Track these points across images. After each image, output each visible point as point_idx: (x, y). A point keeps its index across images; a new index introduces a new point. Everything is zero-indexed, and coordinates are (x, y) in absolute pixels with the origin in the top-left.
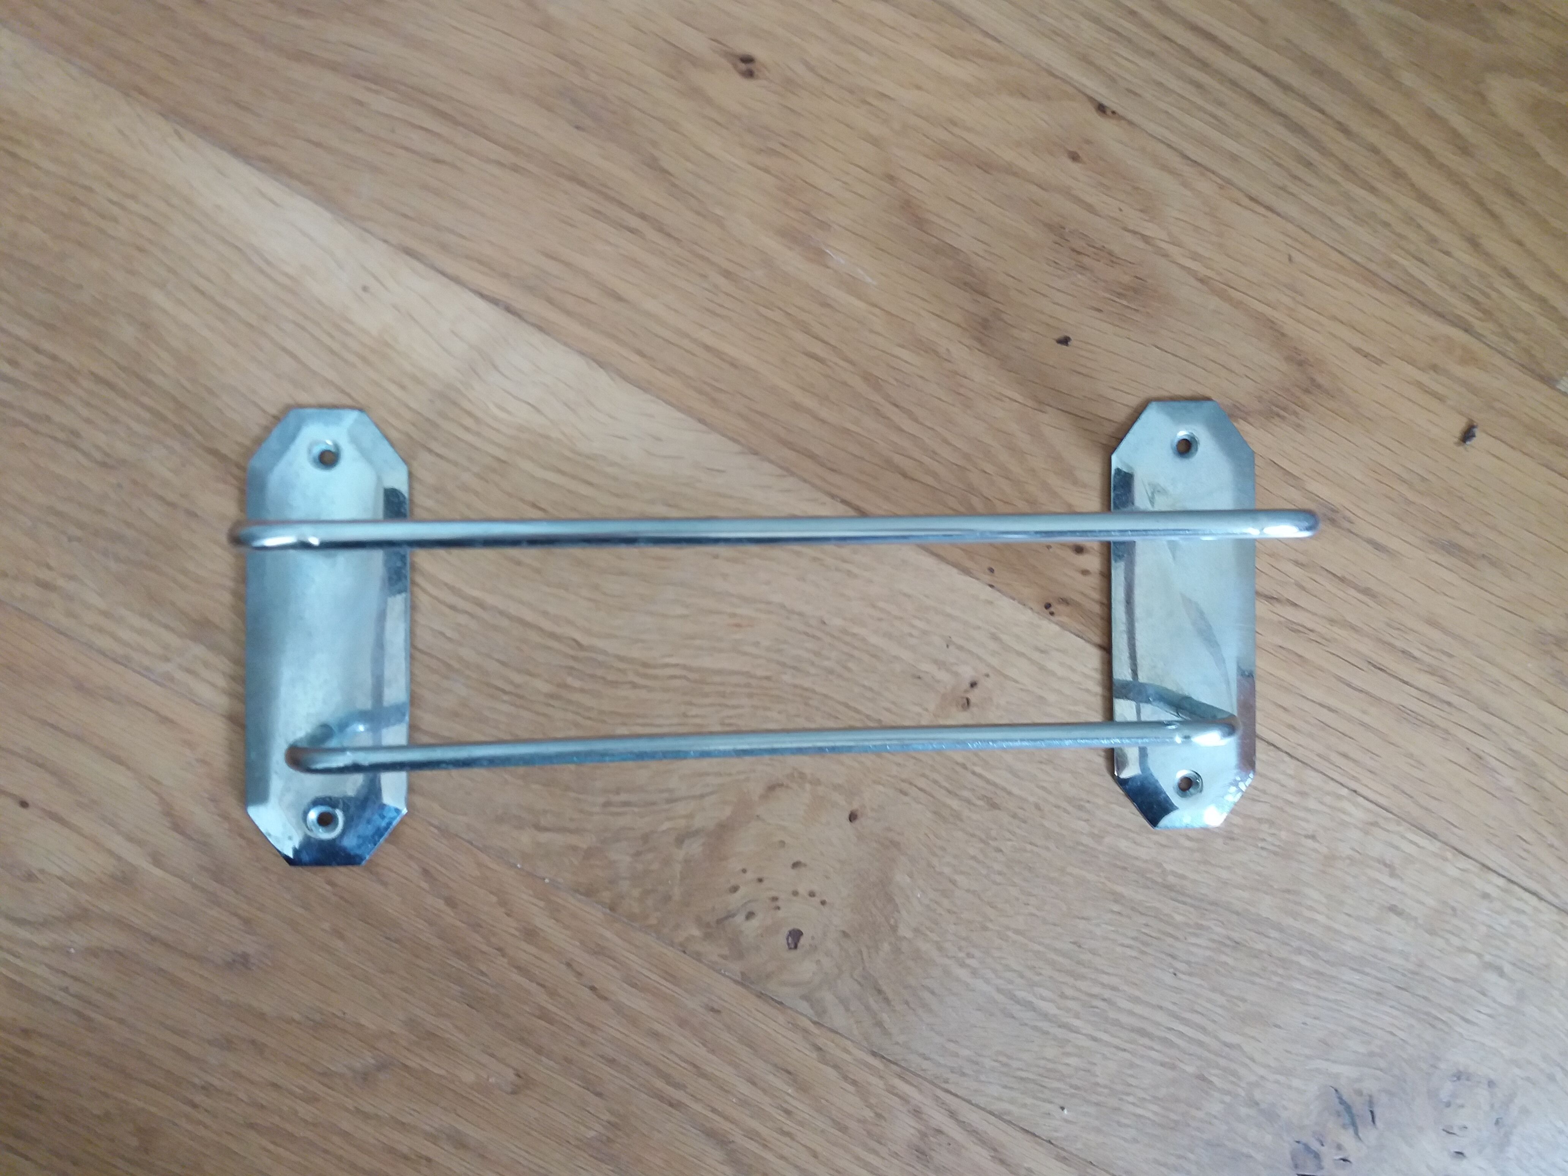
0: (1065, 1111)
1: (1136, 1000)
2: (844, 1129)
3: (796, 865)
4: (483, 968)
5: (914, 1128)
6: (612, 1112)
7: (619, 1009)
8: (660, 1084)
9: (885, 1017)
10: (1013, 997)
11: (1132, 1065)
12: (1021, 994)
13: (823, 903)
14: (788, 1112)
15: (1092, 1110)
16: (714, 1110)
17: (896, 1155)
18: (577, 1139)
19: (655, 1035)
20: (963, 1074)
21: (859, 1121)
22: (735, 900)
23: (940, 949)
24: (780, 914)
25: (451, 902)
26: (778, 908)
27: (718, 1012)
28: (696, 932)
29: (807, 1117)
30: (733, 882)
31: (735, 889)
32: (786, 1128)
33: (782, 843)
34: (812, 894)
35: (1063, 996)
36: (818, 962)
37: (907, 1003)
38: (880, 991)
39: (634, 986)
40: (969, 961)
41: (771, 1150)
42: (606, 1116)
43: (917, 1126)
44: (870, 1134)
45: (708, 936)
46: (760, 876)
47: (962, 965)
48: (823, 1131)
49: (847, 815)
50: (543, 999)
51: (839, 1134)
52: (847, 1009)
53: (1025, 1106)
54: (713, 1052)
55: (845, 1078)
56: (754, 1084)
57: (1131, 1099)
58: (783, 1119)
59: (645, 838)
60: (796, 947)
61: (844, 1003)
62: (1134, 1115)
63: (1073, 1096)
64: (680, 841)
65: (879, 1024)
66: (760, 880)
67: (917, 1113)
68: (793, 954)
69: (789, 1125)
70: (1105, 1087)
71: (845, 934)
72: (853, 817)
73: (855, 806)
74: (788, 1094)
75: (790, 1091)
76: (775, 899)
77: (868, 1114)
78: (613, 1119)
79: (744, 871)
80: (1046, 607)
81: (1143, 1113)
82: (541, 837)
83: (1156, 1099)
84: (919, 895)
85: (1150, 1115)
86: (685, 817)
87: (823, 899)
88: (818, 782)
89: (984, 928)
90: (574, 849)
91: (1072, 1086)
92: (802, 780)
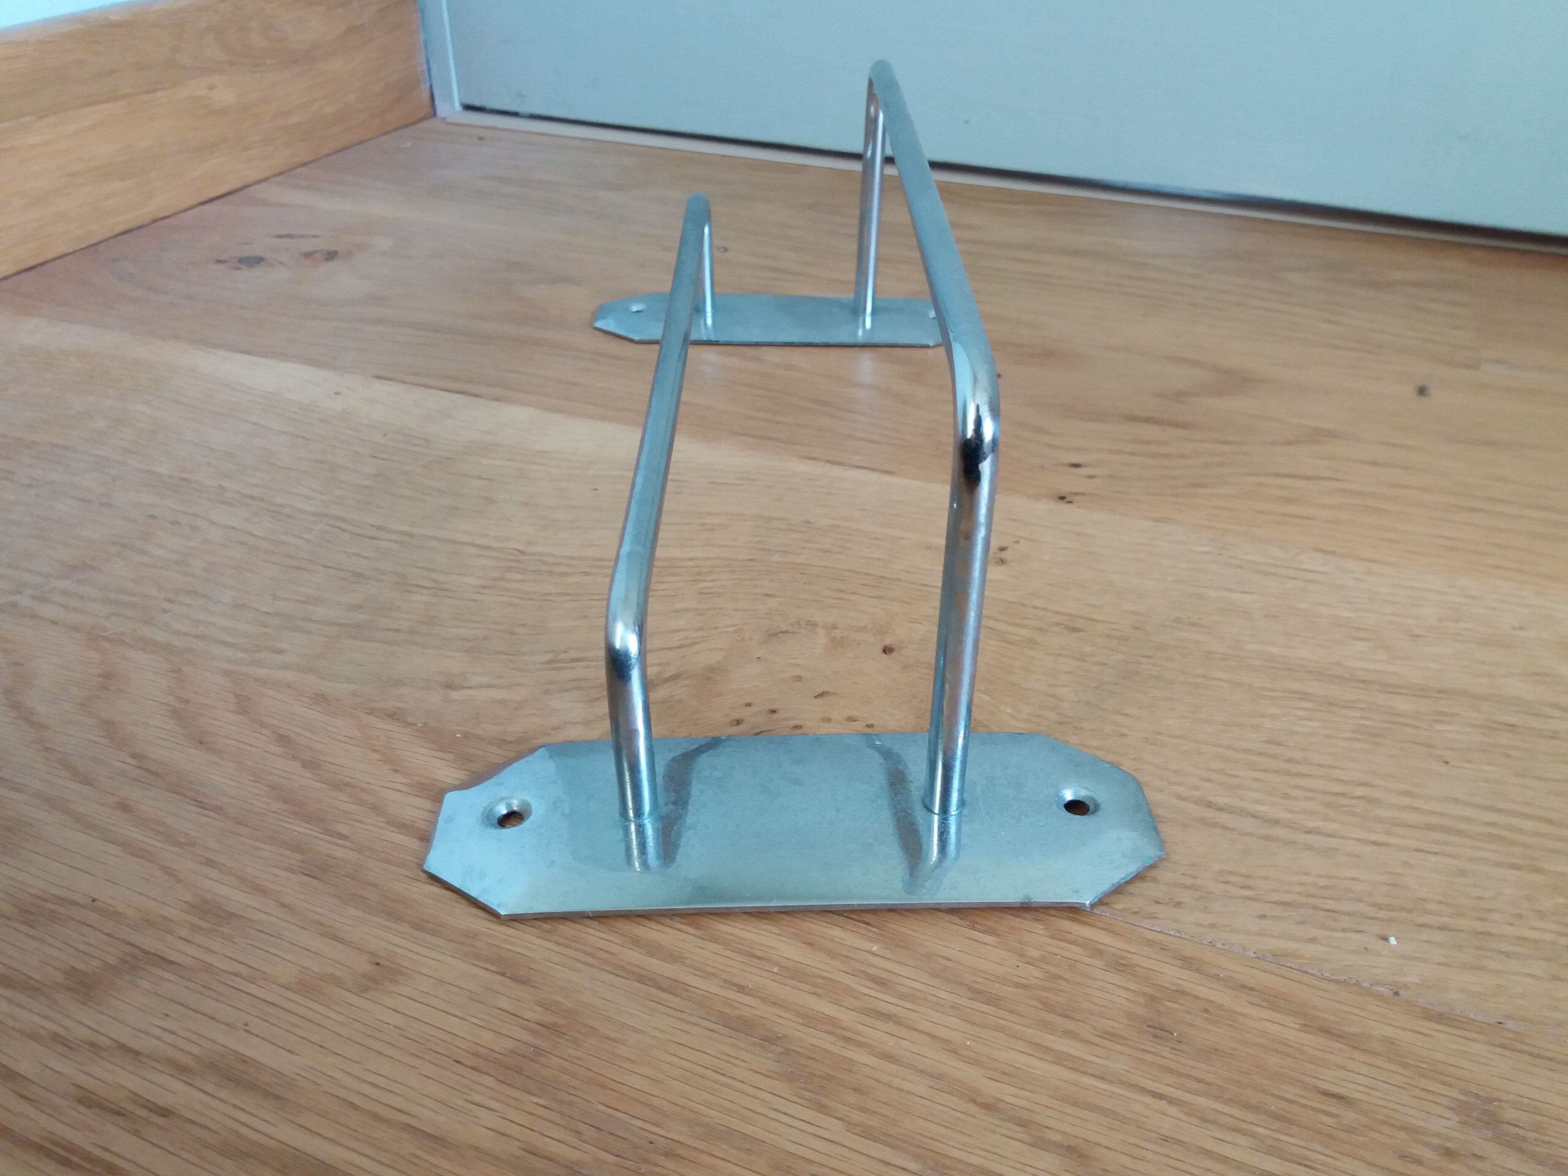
0: (1393, 941)
1: (1407, 794)
2: (995, 1001)
3: (820, 695)
4: (342, 829)
6: (545, 1005)
10: (1209, 805)
11: (1463, 873)
12: (1222, 800)
13: (871, 725)
14: (881, 983)
15: (1438, 937)
16: (741, 989)
17: (1112, 1036)
18: (476, 1054)
20: (1178, 905)
21: (1018, 985)
25: (312, 765)
29: (917, 985)
30: (736, 716)
31: (738, 722)
32: (883, 1007)
33: (799, 678)
34: (852, 719)
35: (1285, 796)
41: (859, 1044)
42: (536, 1014)
44: (1047, 1006)
46: (772, 707)
49: (879, 649)
51: (989, 1009)
53: (1313, 940)
57: (1495, 916)
63: (1391, 920)
66: (774, 712)
67: (1120, 966)
69: (886, 1002)
70: (1439, 902)
73: (888, 641)
75: (875, 948)
76: (798, 727)
77: (1032, 973)
78: (548, 1018)
79: (749, 705)
80: (1062, 498)
81: (1534, 935)
82: (456, 695)
83: (1541, 915)
84: (1009, 710)
85: (1549, 937)
86: (658, 665)
87: (870, 722)
88: (834, 627)
89: (1123, 735)
90: (502, 702)
91: (1380, 907)
92: (812, 625)
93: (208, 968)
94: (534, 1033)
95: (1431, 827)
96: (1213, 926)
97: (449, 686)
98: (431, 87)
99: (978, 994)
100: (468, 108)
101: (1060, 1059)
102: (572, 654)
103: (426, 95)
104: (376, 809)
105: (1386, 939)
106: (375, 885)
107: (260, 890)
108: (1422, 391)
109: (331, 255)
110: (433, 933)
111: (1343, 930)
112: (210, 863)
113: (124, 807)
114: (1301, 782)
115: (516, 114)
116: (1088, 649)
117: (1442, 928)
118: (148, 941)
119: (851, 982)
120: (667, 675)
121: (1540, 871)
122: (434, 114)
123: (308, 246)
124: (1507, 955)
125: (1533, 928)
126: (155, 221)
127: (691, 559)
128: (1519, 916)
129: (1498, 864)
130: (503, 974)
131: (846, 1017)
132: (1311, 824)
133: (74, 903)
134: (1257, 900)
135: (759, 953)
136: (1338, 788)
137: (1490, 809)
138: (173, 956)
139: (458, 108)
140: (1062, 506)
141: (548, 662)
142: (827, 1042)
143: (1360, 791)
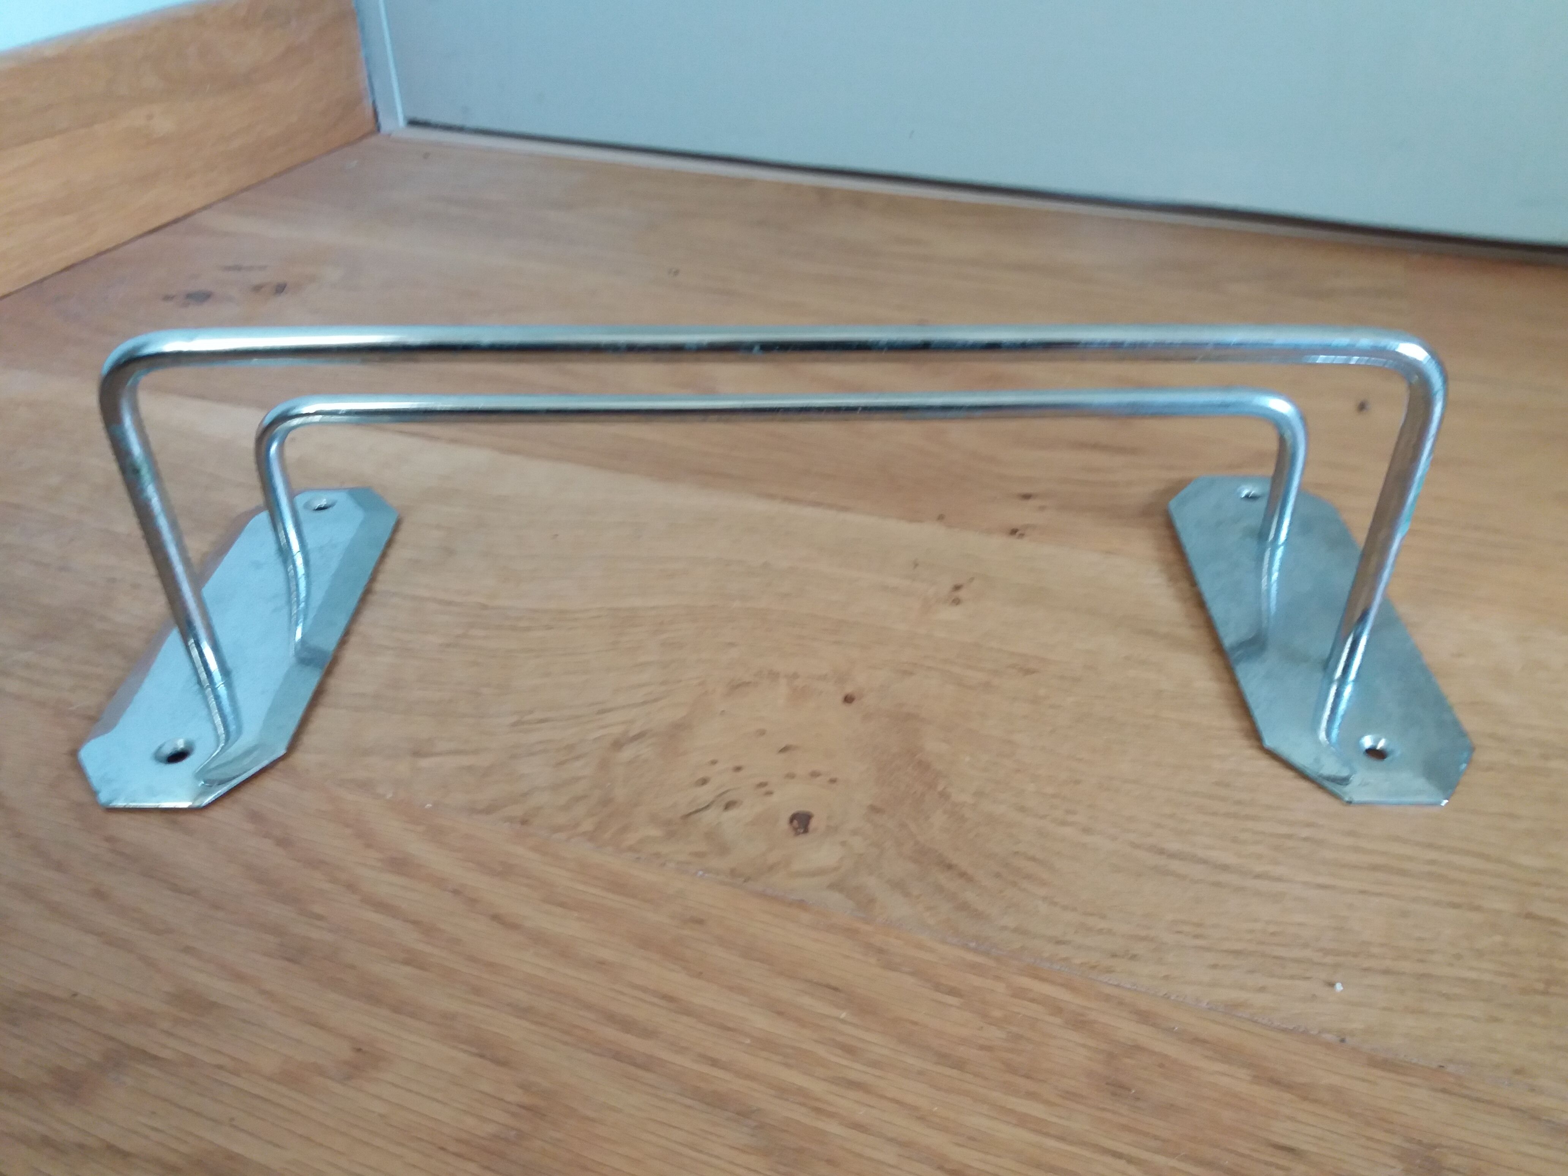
0: (1339, 987)
1: (1351, 834)
2: (960, 1065)
3: (785, 750)
4: (317, 909)
5: (1084, 1046)
6: (526, 1087)
7: (538, 939)
8: (610, 1033)
9: (969, 895)
10: (1161, 852)
11: (1404, 914)
12: (1174, 846)
13: (833, 781)
14: (850, 1050)
15: (1380, 980)
16: (714, 1063)
17: (1072, 1096)
18: (459, 1141)
19: (601, 965)
20: (1134, 957)
21: (982, 1048)
22: (705, 794)
23: (1022, 809)
24: (774, 799)
25: (284, 842)
26: (769, 793)
27: (700, 922)
28: (654, 832)
30: (701, 775)
31: (704, 781)
32: (853, 1075)
33: (762, 733)
34: (815, 774)
35: (1235, 840)
36: (843, 844)
37: (998, 875)
38: (950, 867)
39: (562, 905)
40: (1071, 818)
41: (831, 1115)
42: (516, 1096)
43: (1091, 1043)
44: (1011, 1068)
45: (671, 835)
46: (737, 764)
47: (1064, 823)
48: (921, 1073)
49: (840, 698)
50: (410, 938)
51: (955, 1073)
52: (907, 894)
53: (1262, 989)
54: (699, 975)
55: (938, 987)
56: (780, 1013)
58: (844, 1062)
59: (570, 747)
60: (806, 831)
61: (899, 886)
62: (1464, 980)
63: (1336, 966)
64: (618, 745)
65: (963, 906)
66: (738, 769)
67: (1079, 1023)
68: (802, 839)
69: (856, 1070)
70: (1382, 945)
71: (874, 809)
72: (848, 699)
73: (849, 689)
74: (843, 1021)
75: (843, 1015)
76: (762, 785)
77: (994, 1034)
78: (527, 1100)
79: (714, 762)
80: (1014, 532)
81: (1473, 975)
82: (424, 763)
83: (1480, 954)
84: (968, 759)
85: (1487, 977)
86: (623, 723)
87: (833, 776)
88: (795, 676)
89: (1077, 782)
90: (470, 769)
91: (1326, 952)
92: (774, 676)
93: (191, 1062)
94: (514, 1115)
95: (1374, 868)
96: (1166, 977)
97: (417, 753)
98: (374, 103)
99: (943, 1058)
100: (413, 123)
101: (1023, 1121)
102: (538, 715)
103: (369, 112)
104: (351, 887)
105: (1332, 985)
106: (353, 967)
107: (239, 977)
108: (1362, 407)
109: (280, 289)
110: (412, 1015)
111: (1292, 977)
112: (188, 950)
113: (100, 894)
114: (1250, 824)
115: (460, 129)
116: (1042, 692)
117: (1386, 972)
118: (131, 1035)
119: (821, 1051)
120: (631, 734)
121: (1478, 909)
122: (378, 129)
123: (257, 278)
124: (1447, 997)
125: (1471, 968)
126: (100, 254)
127: (653, 608)
128: (1458, 957)
129: (1437, 903)
130: (482, 1056)
131: (817, 1087)
132: (1259, 868)
133: (55, 999)
134: (1208, 949)
135: (731, 1025)
136: (1284, 830)
137: (1430, 846)
138: (155, 1050)
139: (402, 122)
140: (1013, 541)
141: (515, 724)
142: (799, 1115)
143: (1305, 833)
